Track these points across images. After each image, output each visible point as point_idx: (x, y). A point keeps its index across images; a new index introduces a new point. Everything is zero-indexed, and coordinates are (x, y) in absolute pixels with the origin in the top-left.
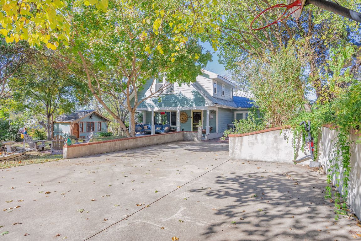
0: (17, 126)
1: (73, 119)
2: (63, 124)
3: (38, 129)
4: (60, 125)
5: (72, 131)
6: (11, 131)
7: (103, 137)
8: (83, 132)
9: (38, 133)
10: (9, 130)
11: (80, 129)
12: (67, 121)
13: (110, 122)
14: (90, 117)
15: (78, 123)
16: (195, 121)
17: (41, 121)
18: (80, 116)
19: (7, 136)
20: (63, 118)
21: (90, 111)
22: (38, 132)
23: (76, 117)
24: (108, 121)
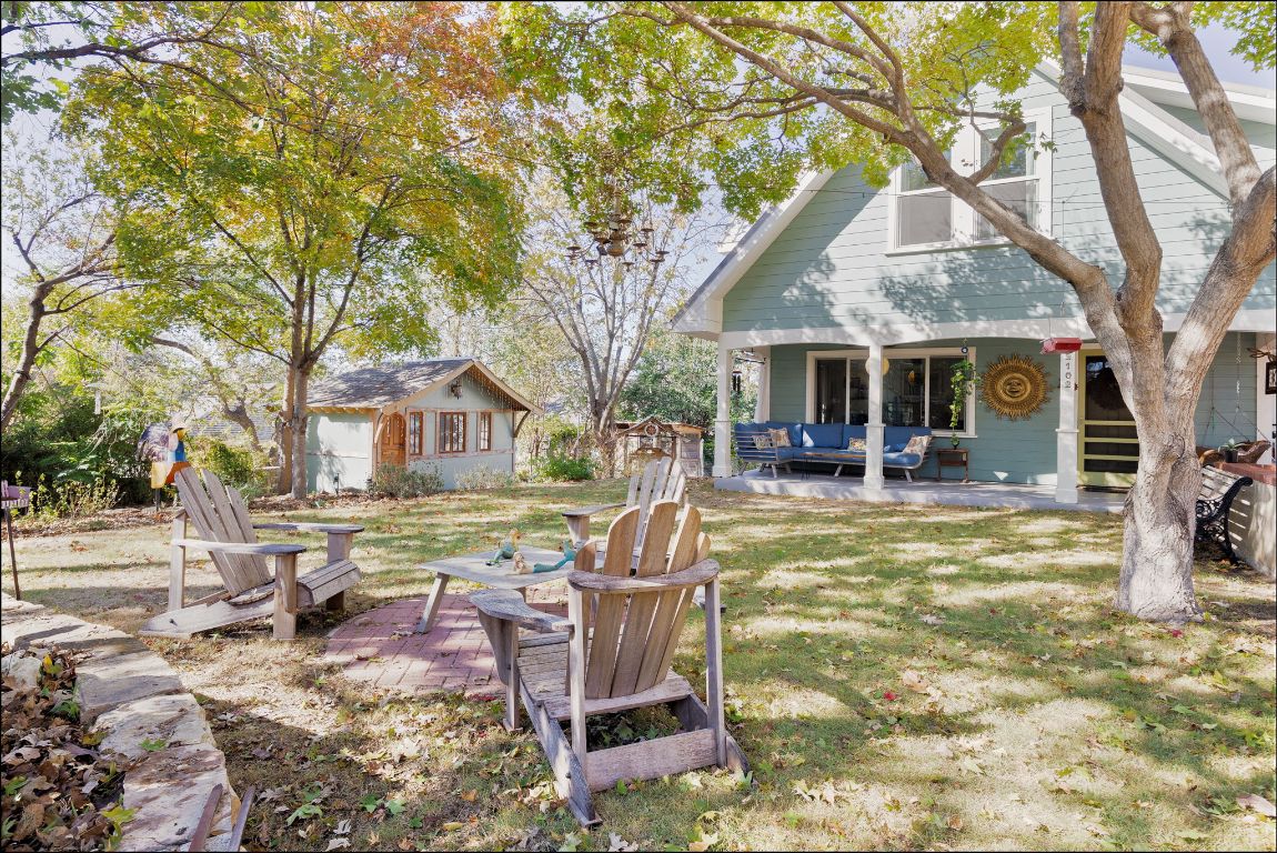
0: (134, 419)
1: (384, 394)
2: (335, 414)
3: (226, 437)
4: (324, 420)
5: (379, 451)
6: (104, 446)
7: (561, 484)
8: (421, 453)
9: (224, 454)
10: (95, 440)
11: (410, 440)
12: (356, 405)
13: (529, 411)
14: (453, 389)
15: (402, 414)
16: (1097, 408)
17: (233, 404)
18: (412, 384)
19: (85, 467)
20: (333, 391)
21: (451, 365)
22: (223, 450)
23: (393, 387)
24: (522, 408)
